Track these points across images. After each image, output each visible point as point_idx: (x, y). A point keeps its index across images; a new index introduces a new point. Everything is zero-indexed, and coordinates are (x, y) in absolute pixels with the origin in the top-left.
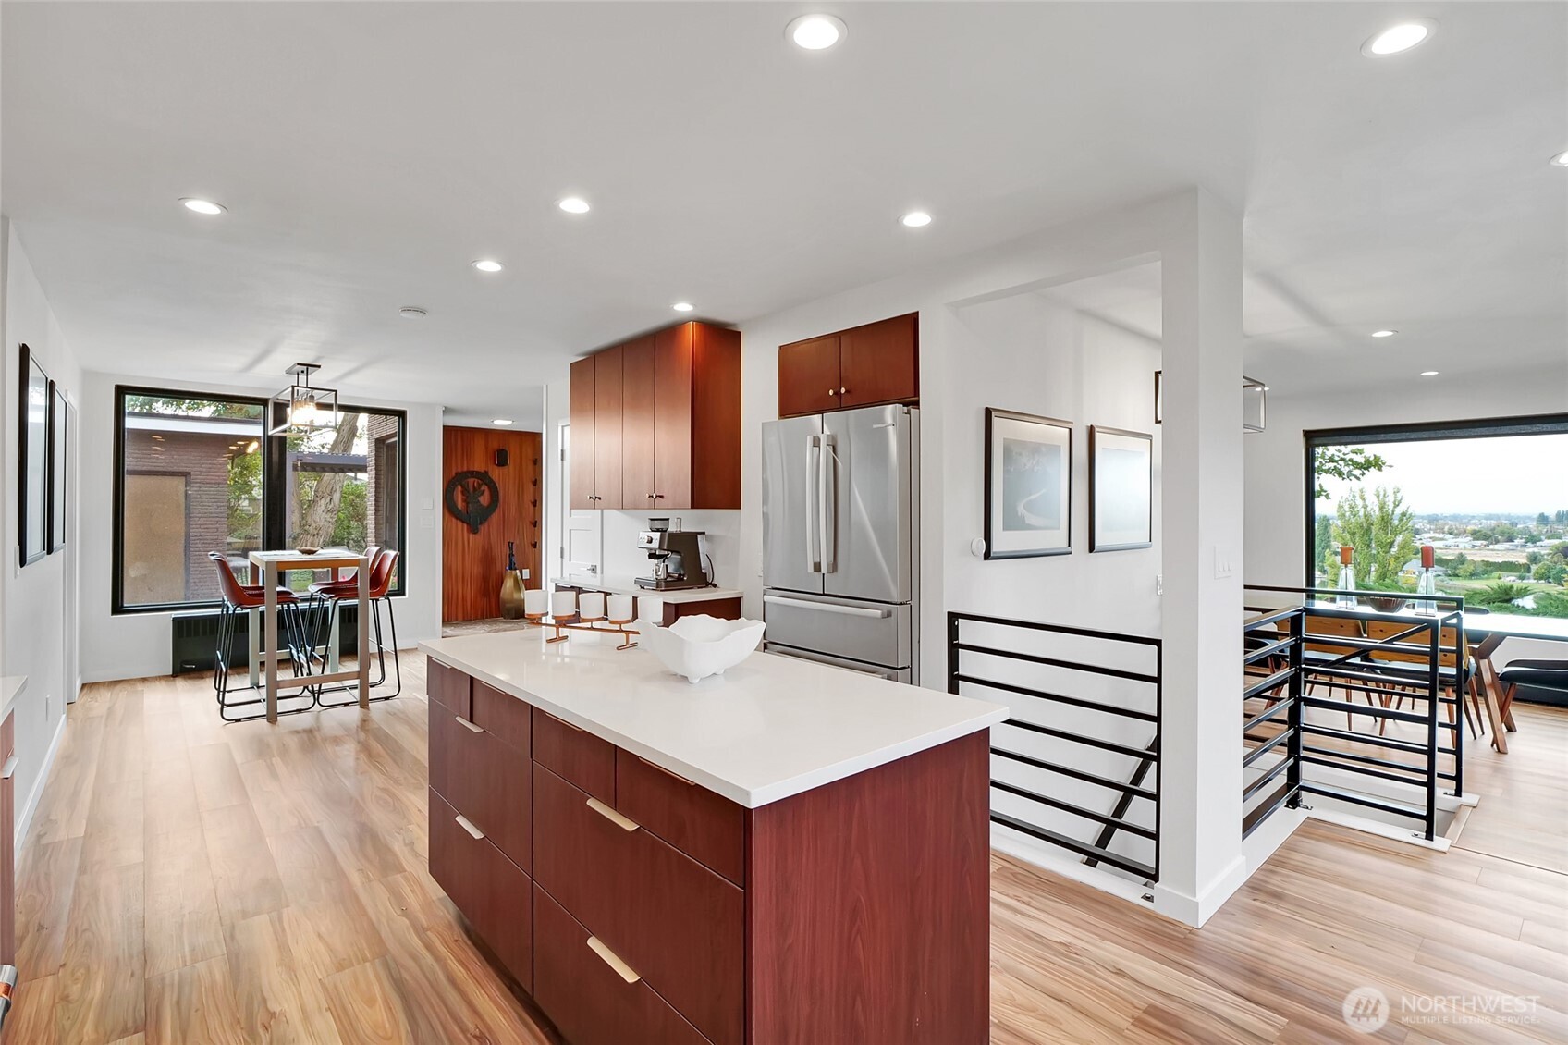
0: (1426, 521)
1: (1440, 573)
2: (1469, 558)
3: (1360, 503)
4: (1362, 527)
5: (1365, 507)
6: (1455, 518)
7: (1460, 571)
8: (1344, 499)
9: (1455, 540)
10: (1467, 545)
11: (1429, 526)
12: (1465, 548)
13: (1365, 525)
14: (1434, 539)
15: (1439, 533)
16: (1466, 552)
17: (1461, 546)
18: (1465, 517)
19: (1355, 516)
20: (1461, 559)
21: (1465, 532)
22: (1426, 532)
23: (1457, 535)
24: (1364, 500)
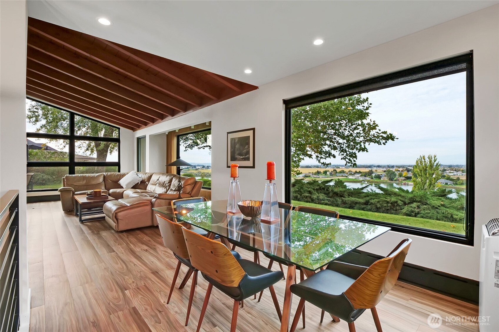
0: (448, 167)
1: (452, 183)
2: (461, 179)
3: (423, 160)
4: (424, 168)
5: (425, 162)
6: (457, 166)
7: (458, 183)
8: (418, 159)
9: (457, 173)
10: (460, 174)
11: (449, 169)
12: (460, 176)
13: (425, 168)
14: (450, 173)
15: (452, 171)
16: (460, 177)
17: (459, 175)
18: (460, 165)
19: (421, 165)
20: (458, 179)
21: (460, 170)
22: (447, 170)
23: (457, 171)
24: (424, 159)
